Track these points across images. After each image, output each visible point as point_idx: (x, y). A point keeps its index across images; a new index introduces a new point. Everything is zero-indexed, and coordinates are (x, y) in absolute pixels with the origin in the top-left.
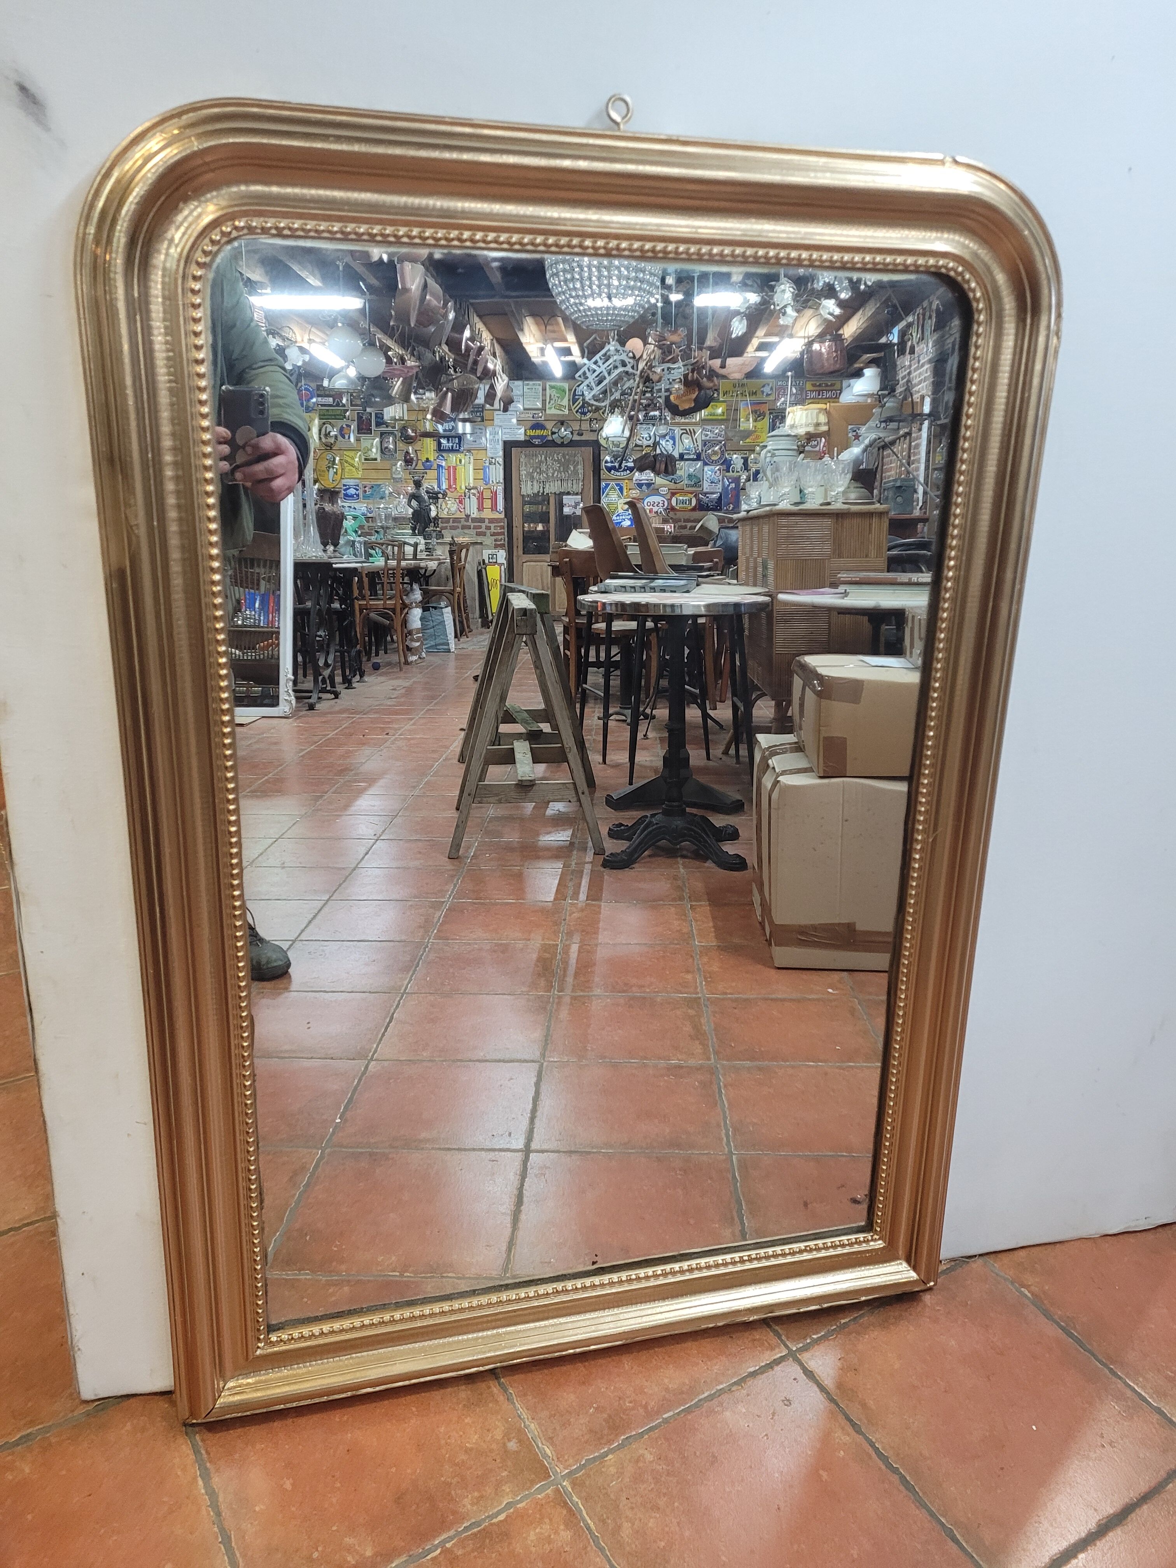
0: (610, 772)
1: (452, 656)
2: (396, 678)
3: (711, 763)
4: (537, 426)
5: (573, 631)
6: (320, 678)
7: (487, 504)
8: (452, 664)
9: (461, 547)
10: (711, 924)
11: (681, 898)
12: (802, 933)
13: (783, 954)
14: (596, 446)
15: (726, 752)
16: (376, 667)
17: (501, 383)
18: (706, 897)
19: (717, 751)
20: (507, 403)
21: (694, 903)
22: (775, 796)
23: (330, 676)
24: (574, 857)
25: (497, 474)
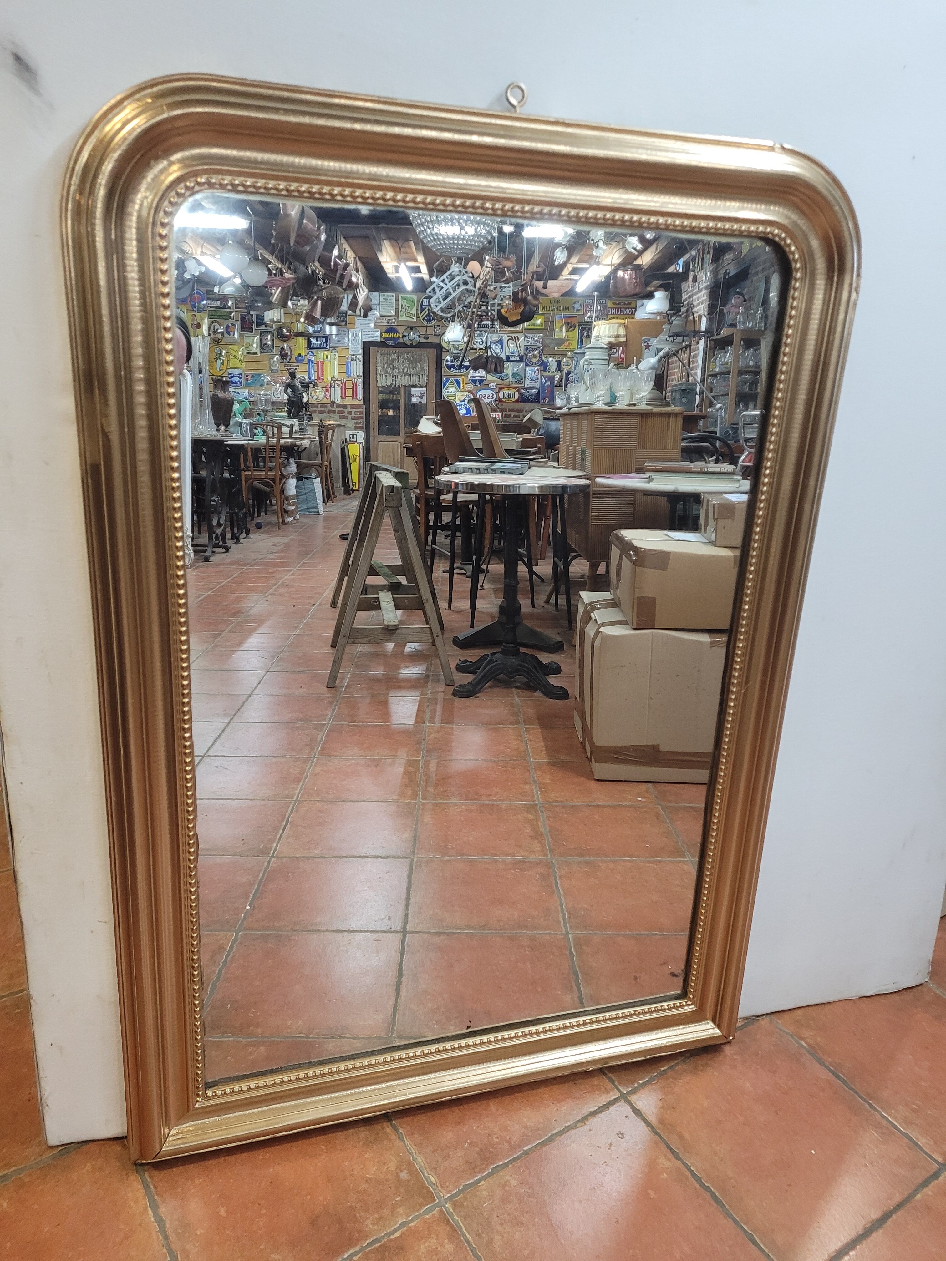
0: (455, 617)
1: (321, 518)
2: (276, 536)
3: (535, 610)
4: (391, 330)
5: (423, 501)
6: (214, 535)
7: (349, 393)
8: (321, 524)
9: (328, 428)
10: (542, 744)
11: (517, 722)
12: (618, 753)
13: (601, 769)
14: (439, 348)
15: (547, 601)
16: (259, 526)
17: (362, 294)
18: (537, 721)
19: (540, 600)
20: (367, 310)
21: (528, 726)
22: (597, 643)
23: (221, 533)
24: (430, 687)
25: (357, 368)
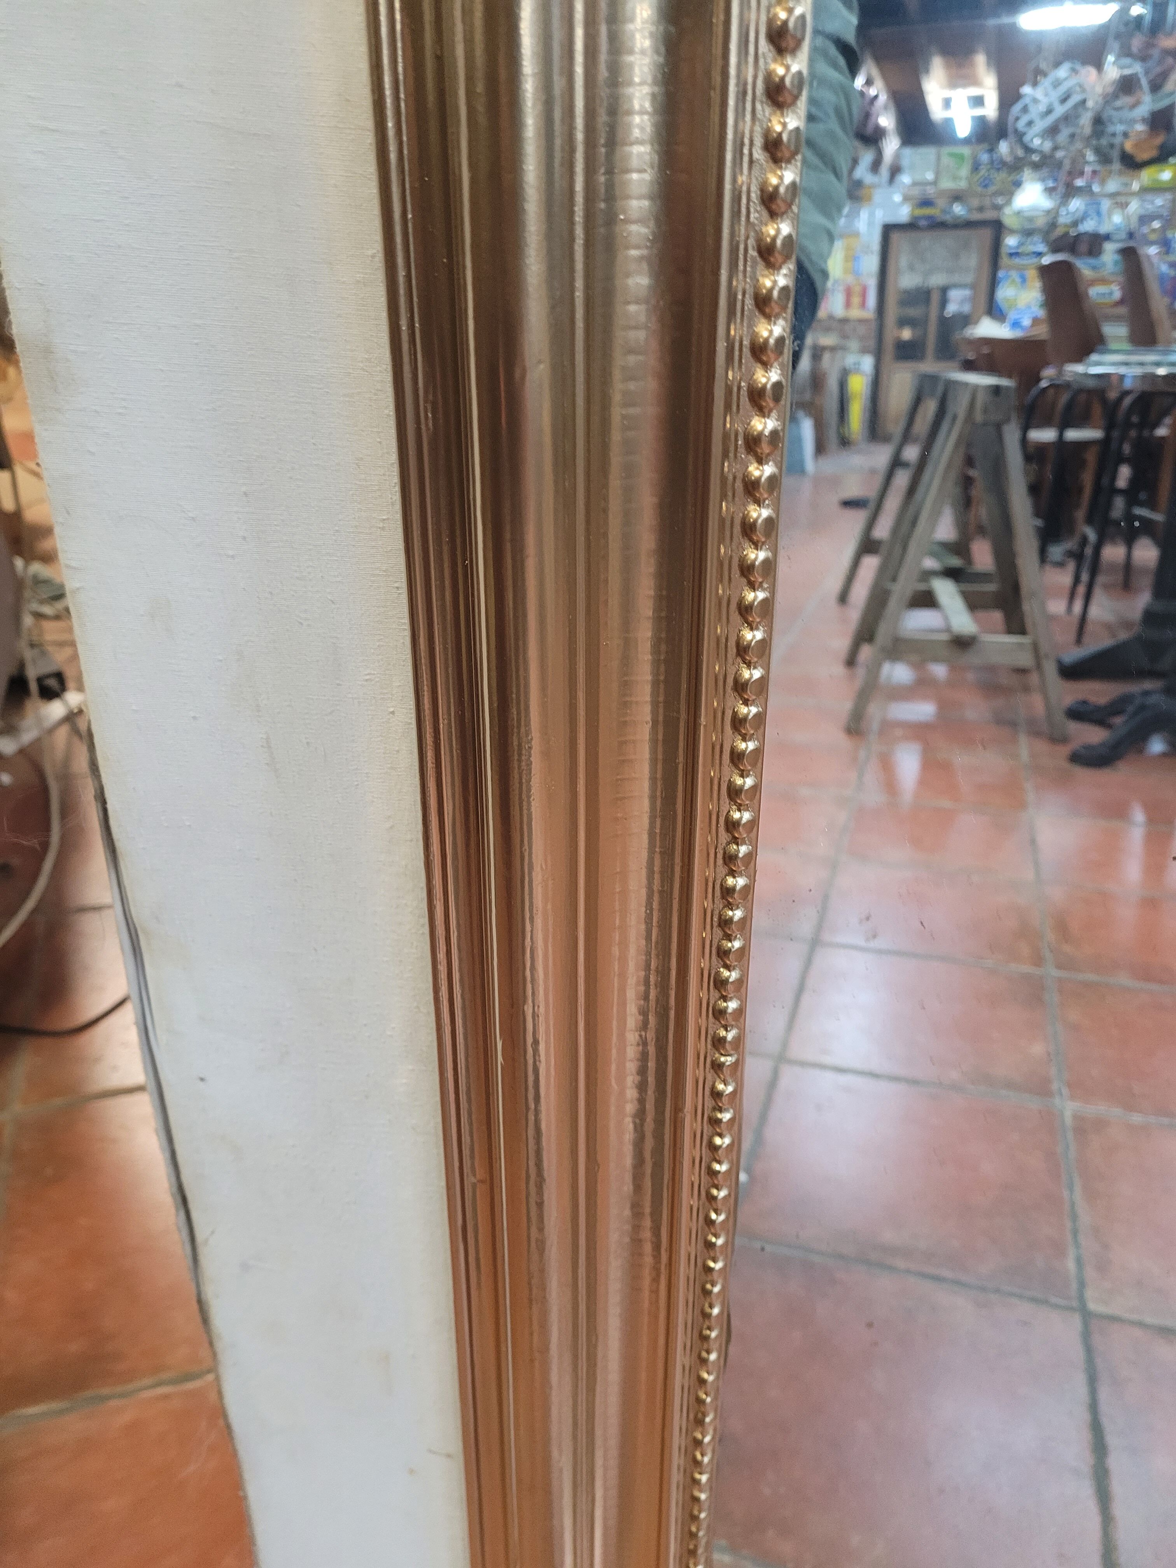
4: (926, 203)
7: (856, 300)
9: (824, 349)
14: (998, 228)
17: (891, 145)
20: (895, 171)
25: (871, 264)
